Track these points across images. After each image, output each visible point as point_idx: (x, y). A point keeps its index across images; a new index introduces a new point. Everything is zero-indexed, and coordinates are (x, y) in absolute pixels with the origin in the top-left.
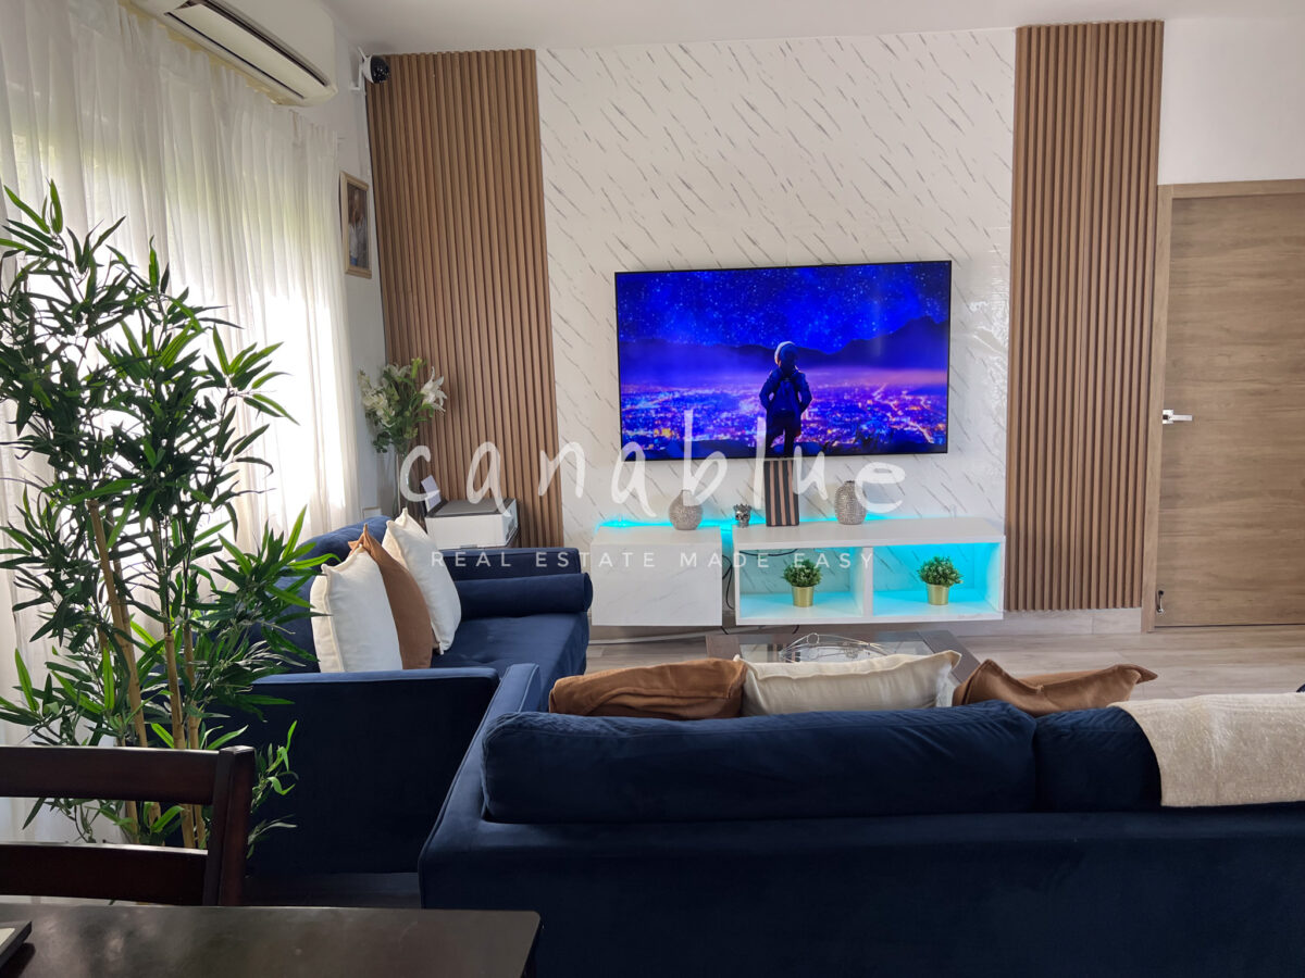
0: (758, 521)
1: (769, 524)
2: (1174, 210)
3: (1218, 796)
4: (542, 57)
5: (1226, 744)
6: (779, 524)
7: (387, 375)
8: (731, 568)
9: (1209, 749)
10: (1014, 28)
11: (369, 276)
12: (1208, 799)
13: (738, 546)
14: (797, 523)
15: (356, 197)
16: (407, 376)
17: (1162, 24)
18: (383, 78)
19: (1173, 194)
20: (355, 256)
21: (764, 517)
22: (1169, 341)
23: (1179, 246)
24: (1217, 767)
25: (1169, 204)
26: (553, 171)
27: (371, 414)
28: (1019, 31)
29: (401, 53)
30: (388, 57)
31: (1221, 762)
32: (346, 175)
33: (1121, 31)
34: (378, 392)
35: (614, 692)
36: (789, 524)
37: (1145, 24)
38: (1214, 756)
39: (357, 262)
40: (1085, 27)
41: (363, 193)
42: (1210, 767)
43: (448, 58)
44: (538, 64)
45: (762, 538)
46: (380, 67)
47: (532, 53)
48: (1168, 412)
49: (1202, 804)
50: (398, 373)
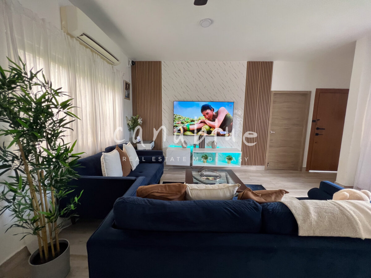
0: (197, 147)
1: (199, 148)
2: (274, 96)
3: (314, 234)
4: (162, 62)
5: (316, 218)
6: (201, 148)
7: (132, 118)
8: (192, 155)
9: (311, 219)
10: (247, 61)
11: (130, 100)
12: (311, 234)
13: (193, 152)
14: (205, 148)
15: (128, 85)
16: (136, 118)
17: (273, 62)
18: (134, 65)
19: (274, 93)
20: (127, 96)
21: (199, 146)
22: (272, 119)
23: (274, 102)
24: (314, 224)
25: (273, 94)
26: (163, 83)
27: (128, 124)
28: (248, 62)
29: (138, 61)
30: (135, 62)
31: (315, 223)
32: (125, 81)
33: (266, 63)
34: (130, 120)
35: (152, 191)
36: (203, 148)
37: (270, 62)
38: (313, 222)
39: (127, 97)
40: (259, 62)
41: (129, 85)
42: (312, 224)
43: (146, 62)
44: (162, 64)
45: (198, 150)
46: (133, 63)
47: (161, 62)
48: (271, 131)
49: (309, 235)
50: (134, 117)
